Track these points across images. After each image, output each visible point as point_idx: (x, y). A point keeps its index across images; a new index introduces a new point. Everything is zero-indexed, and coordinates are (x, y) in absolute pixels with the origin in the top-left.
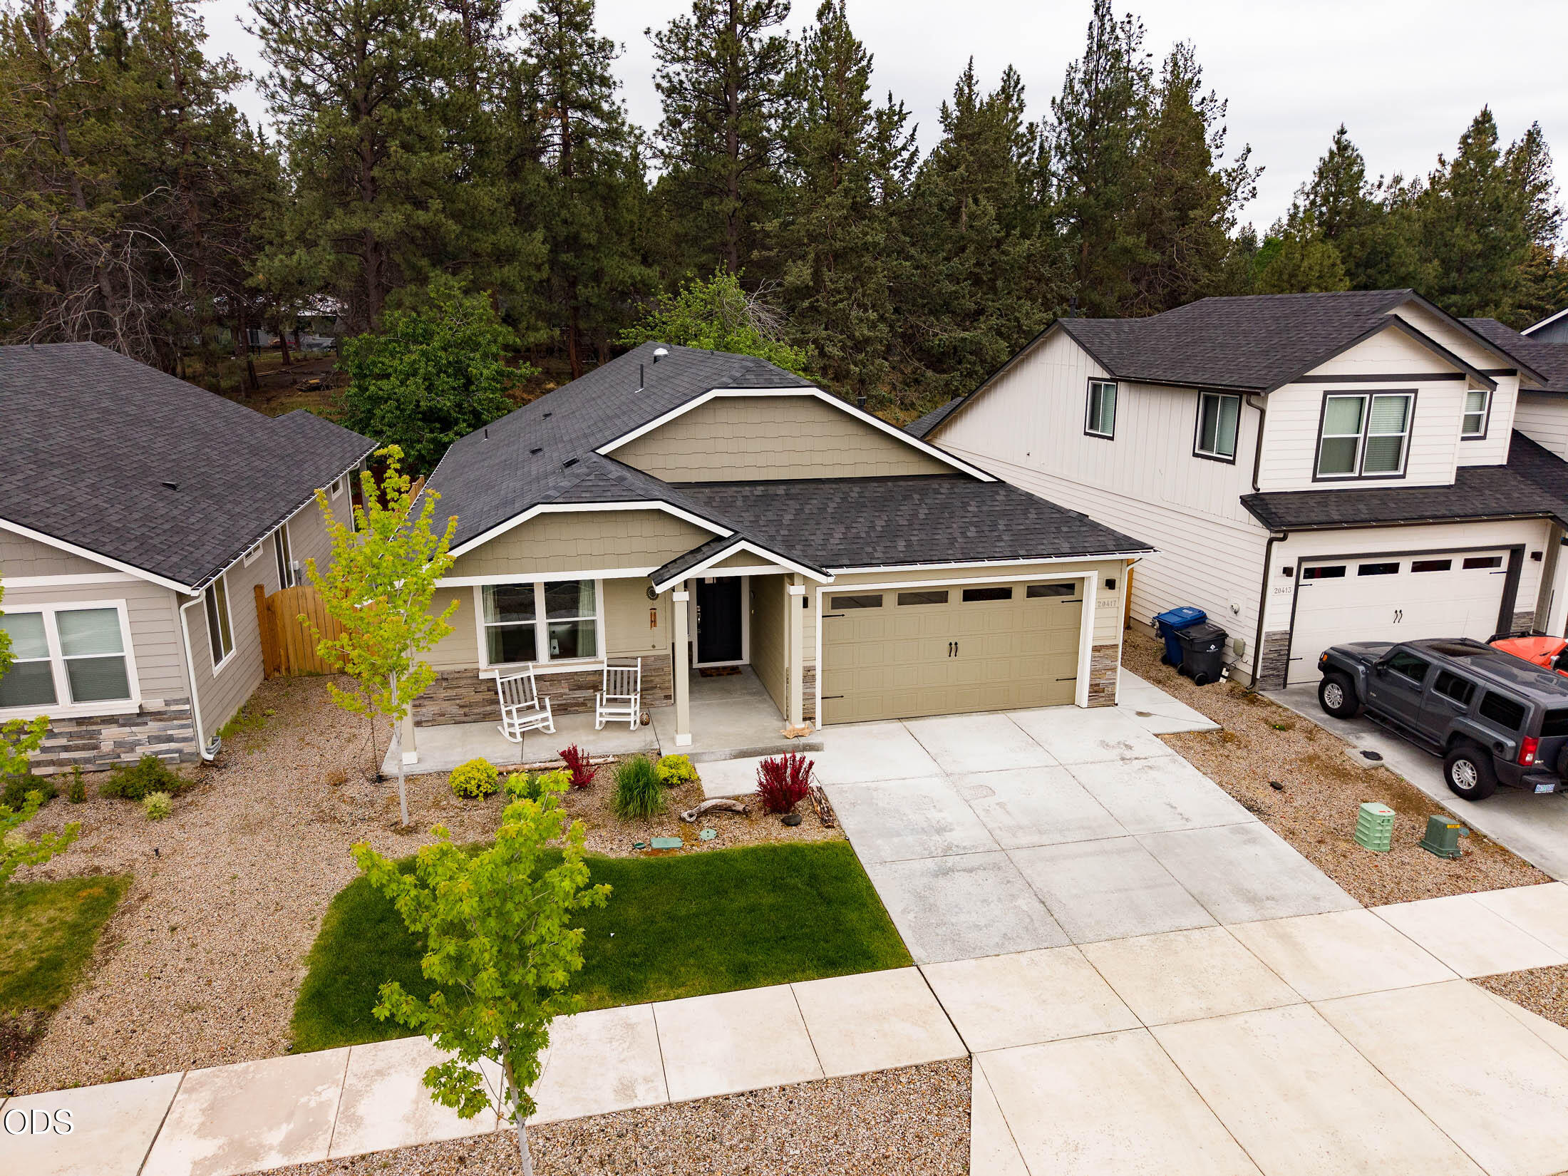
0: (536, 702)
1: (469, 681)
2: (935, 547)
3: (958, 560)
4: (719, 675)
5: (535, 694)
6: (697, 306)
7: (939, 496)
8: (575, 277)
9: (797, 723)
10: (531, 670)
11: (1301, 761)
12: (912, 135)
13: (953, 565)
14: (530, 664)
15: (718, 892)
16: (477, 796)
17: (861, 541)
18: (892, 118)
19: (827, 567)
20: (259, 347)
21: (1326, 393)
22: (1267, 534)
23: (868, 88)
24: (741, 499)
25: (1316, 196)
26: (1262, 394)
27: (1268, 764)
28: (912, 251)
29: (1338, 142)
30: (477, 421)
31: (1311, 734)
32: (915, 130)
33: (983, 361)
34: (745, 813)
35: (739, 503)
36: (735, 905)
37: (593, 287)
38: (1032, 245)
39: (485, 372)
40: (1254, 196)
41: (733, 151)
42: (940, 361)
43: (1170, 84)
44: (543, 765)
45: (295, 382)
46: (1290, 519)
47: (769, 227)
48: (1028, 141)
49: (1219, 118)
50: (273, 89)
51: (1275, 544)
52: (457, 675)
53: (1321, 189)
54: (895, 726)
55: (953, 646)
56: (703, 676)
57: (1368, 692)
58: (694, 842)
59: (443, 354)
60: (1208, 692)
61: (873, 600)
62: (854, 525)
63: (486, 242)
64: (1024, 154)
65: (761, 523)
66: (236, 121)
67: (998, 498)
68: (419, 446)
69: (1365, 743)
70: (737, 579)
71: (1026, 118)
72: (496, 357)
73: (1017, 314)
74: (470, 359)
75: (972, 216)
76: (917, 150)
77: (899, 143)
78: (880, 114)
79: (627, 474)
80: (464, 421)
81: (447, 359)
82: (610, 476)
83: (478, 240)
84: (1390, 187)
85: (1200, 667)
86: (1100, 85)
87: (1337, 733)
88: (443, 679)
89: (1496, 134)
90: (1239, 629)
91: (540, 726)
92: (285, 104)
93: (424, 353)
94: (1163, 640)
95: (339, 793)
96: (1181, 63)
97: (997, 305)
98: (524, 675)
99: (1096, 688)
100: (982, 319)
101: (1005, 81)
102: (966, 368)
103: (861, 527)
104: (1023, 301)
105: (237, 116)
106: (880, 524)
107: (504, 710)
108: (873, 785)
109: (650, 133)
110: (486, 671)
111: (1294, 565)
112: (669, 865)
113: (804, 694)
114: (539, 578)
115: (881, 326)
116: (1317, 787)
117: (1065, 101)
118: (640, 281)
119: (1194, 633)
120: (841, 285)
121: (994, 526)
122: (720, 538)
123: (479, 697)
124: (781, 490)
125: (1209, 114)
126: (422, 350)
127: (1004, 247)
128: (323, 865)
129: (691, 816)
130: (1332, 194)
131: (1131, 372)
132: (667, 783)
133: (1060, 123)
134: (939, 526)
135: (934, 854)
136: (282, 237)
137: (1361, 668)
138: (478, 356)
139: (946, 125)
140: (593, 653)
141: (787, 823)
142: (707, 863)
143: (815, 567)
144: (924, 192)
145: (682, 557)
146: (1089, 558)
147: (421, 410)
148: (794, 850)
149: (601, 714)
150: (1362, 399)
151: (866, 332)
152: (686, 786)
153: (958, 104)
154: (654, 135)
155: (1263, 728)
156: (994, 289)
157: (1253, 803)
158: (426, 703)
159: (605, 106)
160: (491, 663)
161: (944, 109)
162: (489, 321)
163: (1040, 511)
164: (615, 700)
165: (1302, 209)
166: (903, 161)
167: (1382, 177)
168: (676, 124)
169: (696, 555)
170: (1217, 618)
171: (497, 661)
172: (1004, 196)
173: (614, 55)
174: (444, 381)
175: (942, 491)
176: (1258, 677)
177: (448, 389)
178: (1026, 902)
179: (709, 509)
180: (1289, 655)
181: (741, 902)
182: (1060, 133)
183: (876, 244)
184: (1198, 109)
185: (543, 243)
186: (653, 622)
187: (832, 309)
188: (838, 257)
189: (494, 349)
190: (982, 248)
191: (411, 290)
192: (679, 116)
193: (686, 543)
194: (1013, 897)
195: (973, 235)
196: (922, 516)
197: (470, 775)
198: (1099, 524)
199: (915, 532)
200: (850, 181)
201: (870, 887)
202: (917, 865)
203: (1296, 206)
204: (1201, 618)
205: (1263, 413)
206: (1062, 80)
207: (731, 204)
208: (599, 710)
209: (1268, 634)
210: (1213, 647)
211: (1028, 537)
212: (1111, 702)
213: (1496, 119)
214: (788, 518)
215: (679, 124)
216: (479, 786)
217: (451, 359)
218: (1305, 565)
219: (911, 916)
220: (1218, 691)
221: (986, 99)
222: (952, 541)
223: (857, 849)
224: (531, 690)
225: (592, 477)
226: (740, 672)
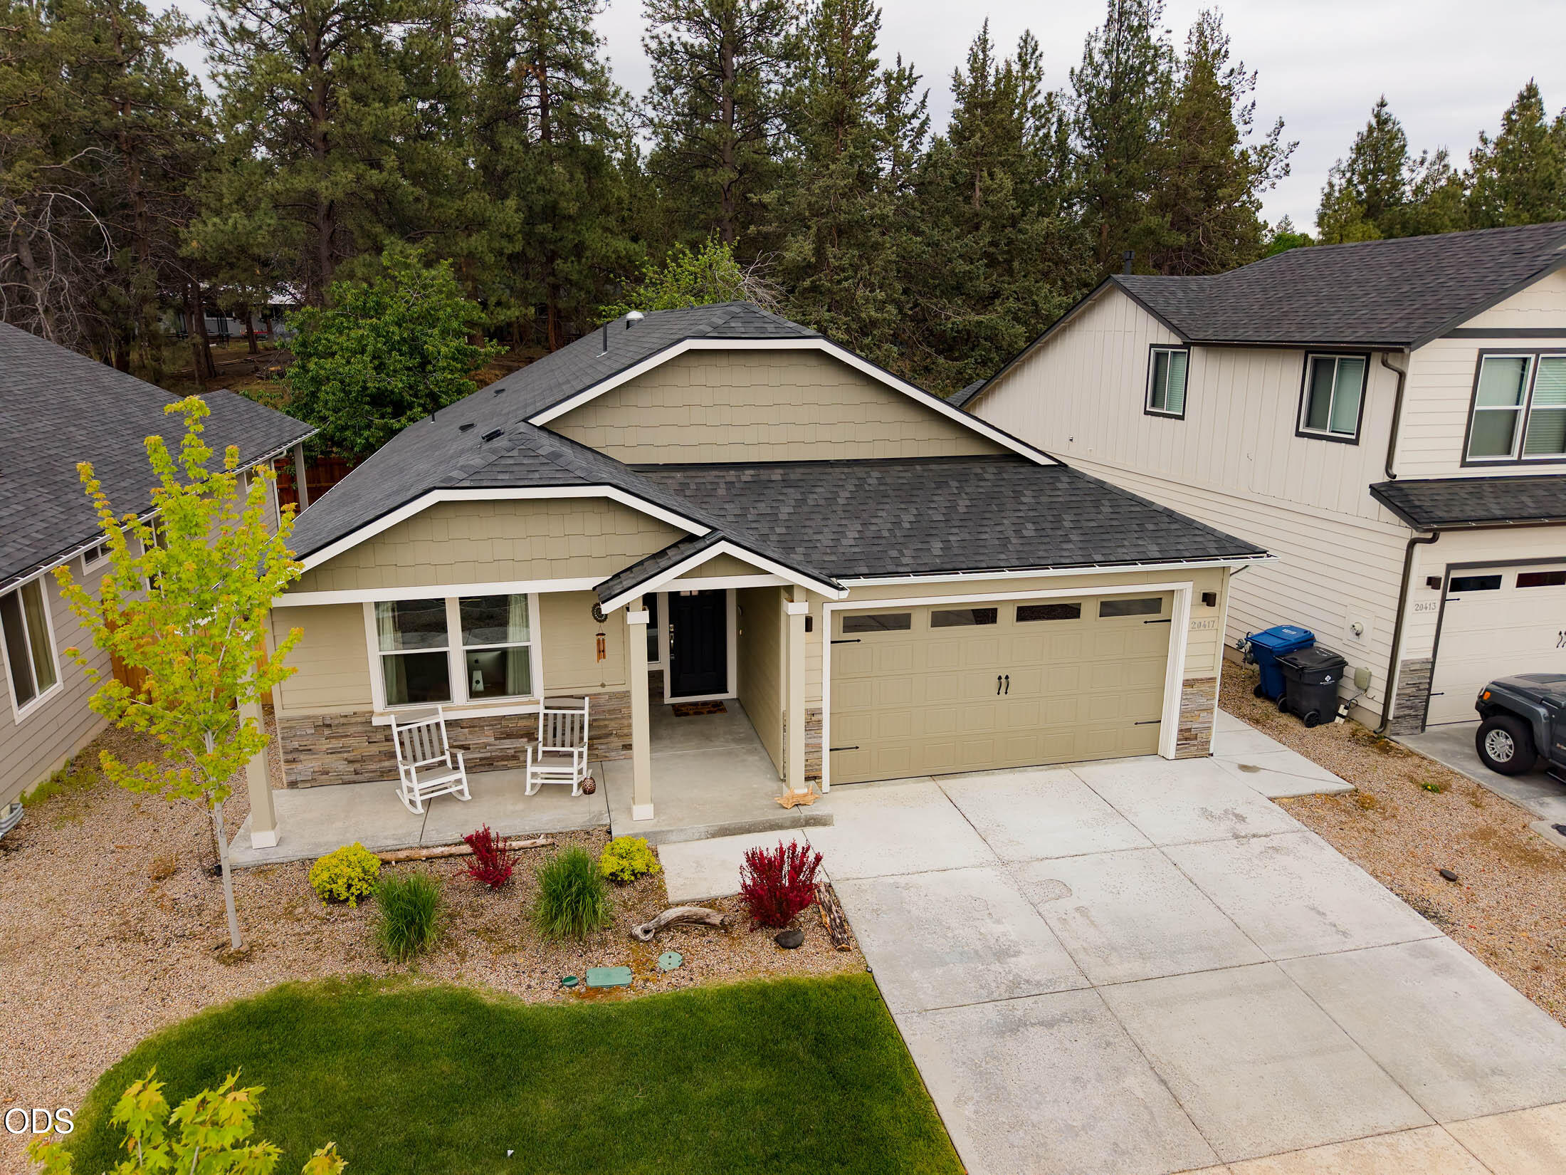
0: (447, 757)
1: (360, 728)
2: (982, 550)
3: (1012, 568)
4: (696, 713)
5: (446, 746)
6: (686, 280)
7: (982, 484)
8: (552, 251)
9: (798, 786)
10: (439, 713)
11: (1471, 837)
12: (923, 102)
13: (1007, 574)
14: (439, 706)
15: (678, 1070)
16: (347, 899)
17: (883, 541)
18: (901, 82)
19: (839, 577)
20: (228, 336)
21: (1482, 352)
22: (1407, 533)
23: (876, 47)
24: (723, 486)
25: (1353, 174)
26: (1407, 351)
27: (1429, 841)
28: (923, 228)
29: (1377, 116)
30: (434, 404)
31: (1476, 797)
32: (925, 96)
33: (998, 348)
34: (725, 928)
35: (721, 491)
36: (703, 1094)
37: (572, 262)
38: (1052, 223)
39: (444, 350)
40: (1287, 173)
41: (729, 119)
42: (951, 349)
43: (1197, 56)
44: (446, 850)
45: (257, 370)
46: (1441, 514)
47: (766, 198)
48: (1046, 112)
49: (1248, 92)
50: (212, 35)
51: (1418, 547)
52: (343, 720)
53: (1359, 167)
54: (929, 785)
55: (1003, 680)
56: (677, 715)
57: (1552, 743)
58: (649, 974)
59: (396, 329)
60: (1322, 735)
61: (899, 621)
62: (873, 521)
63: (451, 208)
64: (1043, 126)
65: (750, 517)
66: (187, 85)
67: (1059, 485)
68: (366, 433)
69: (1553, 813)
70: (720, 594)
71: (1044, 87)
72: (458, 334)
73: (1035, 297)
74: (427, 335)
75: (987, 191)
76: (927, 118)
77: (909, 110)
78: (888, 76)
79: (567, 450)
80: (420, 405)
81: (401, 335)
82: (540, 452)
83: (442, 206)
84: (1433, 164)
85: (1310, 704)
86: (1121, 56)
87: (1513, 797)
88: (324, 726)
89: (1542, 109)
90: (1363, 656)
91: (453, 789)
92: (226, 53)
93: (374, 329)
94: (1256, 667)
95: (158, 893)
96: (1208, 33)
97: (1013, 287)
98: (432, 721)
99: (1187, 734)
100: (997, 302)
101: (1021, 48)
102: (981, 355)
103: (882, 523)
104: (1041, 284)
105: (189, 79)
106: (907, 519)
107: (402, 769)
108: (902, 881)
109: (638, 99)
110: (381, 714)
111: (1441, 573)
112: (609, 1019)
113: (807, 745)
114: (451, 592)
115: (890, 307)
116: (1503, 876)
117: (1085, 72)
118: (625, 256)
119: (1302, 661)
120: (845, 262)
121: (1058, 520)
122: (692, 538)
123: (374, 749)
124: (777, 475)
125: (1237, 87)
126: (371, 325)
127: (1022, 225)
128: (99, 1018)
129: (646, 932)
130: (1371, 172)
131: (1209, 334)
132: (615, 880)
133: (1080, 96)
134: (985, 522)
135: (995, 996)
136: (220, 200)
137: (1543, 711)
138: (436, 331)
139: (958, 94)
140: (525, 689)
141: (785, 943)
142: (666, 1015)
143: (822, 577)
144: (936, 162)
145: (641, 563)
146: (1185, 565)
147: (369, 392)
148: (795, 992)
149: (534, 775)
150: (1525, 360)
151: (873, 313)
152: (644, 882)
153: (972, 70)
154: (643, 101)
155: (1409, 787)
156: (1010, 272)
157: (1425, 904)
158: (302, 757)
159: (588, 66)
160: (390, 703)
161: (957, 76)
162: (450, 295)
163: (1115, 503)
164: (557, 754)
165: (1337, 188)
166: (912, 130)
167: (1425, 152)
168: (667, 91)
169: (659, 561)
170: (1328, 640)
171: (401, 701)
172: (1021, 170)
173: (597, 9)
174: (395, 360)
175: (987, 476)
176: (1390, 717)
177: (401, 369)
178: (1138, 1083)
179: (680, 499)
180: (1429, 690)
181: (713, 1087)
182: (1079, 106)
183: (883, 217)
184: (1226, 82)
185: (517, 211)
186: (601, 652)
187: (836, 288)
188: (842, 232)
189: (455, 324)
190: (997, 227)
191: (365, 260)
192: (671, 82)
193: (648, 544)
194: (1119, 1072)
195: (989, 211)
196: (962, 509)
197: (337, 871)
198: (1194, 521)
199: (955, 530)
200: (856, 148)
201: (905, 1056)
202: (972, 1015)
203: (1331, 185)
204: (1307, 641)
205: (1402, 376)
206: (1081, 50)
207: (725, 175)
208: (530, 769)
209: (1405, 663)
210: (1328, 678)
211: (1105, 537)
212: (1204, 752)
213: (1542, 94)
214: (785, 511)
215: (671, 91)
216: (349, 887)
217: (405, 335)
218: (1456, 574)
219: (969, 1110)
220: (1337, 735)
221: (1002, 66)
222: (1005, 542)
223: (885, 989)
224: (440, 740)
225: (515, 453)
226: (724, 710)
